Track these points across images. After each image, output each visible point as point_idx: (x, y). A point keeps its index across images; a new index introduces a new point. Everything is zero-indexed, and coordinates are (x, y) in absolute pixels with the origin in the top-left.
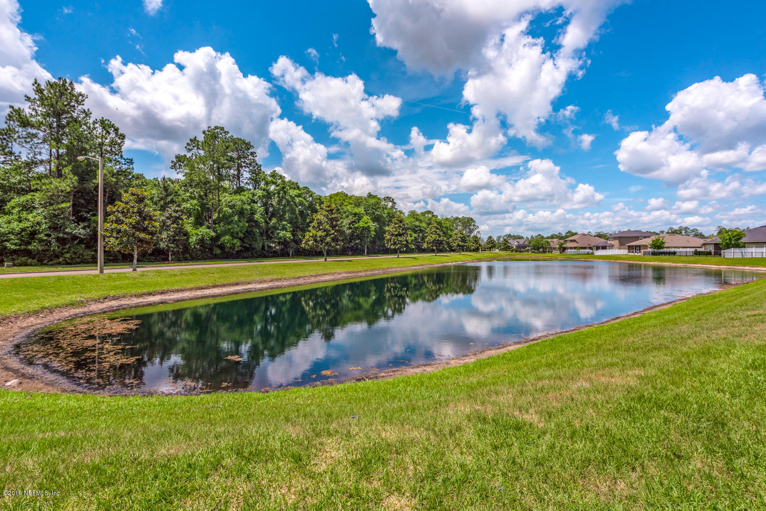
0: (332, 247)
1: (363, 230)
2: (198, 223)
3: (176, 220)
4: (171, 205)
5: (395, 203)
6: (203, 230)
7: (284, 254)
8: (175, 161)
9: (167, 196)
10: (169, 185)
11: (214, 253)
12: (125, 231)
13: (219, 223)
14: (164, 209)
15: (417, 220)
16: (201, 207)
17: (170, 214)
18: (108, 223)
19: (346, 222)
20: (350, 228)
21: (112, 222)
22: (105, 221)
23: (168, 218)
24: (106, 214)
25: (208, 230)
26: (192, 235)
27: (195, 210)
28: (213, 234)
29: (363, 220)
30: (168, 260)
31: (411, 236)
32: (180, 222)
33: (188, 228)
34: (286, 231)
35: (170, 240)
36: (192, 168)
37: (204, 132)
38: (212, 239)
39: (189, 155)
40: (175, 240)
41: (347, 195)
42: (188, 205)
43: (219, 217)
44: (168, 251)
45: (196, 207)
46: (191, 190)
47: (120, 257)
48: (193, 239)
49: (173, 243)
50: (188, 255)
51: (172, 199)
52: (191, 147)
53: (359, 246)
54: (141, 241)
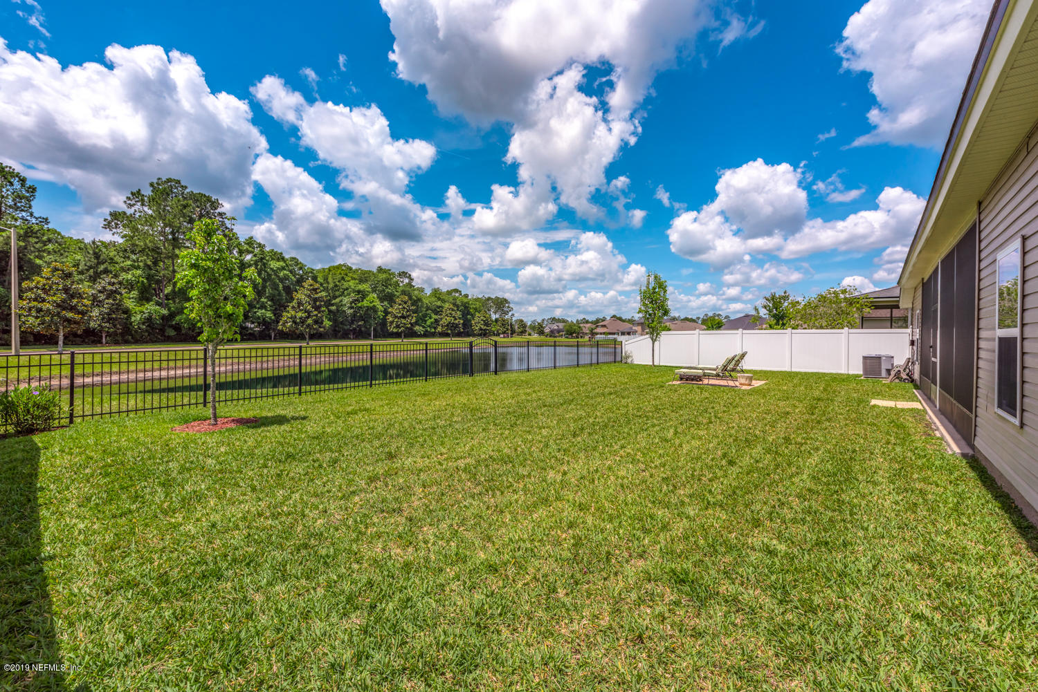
0: (314, 329)
1: (367, 310)
2: (144, 297)
3: (111, 294)
4: (105, 276)
5: (412, 280)
6: (150, 307)
7: (264, 336)
8: (109, 219)
9: (99, 263)
10: (100, 250)
11: (167, 334)
12: (48, 310)
13: (173, 299)
14: (95, 280)
15: (439, 299)
16: (147, 279)
17: (104, 288)
18: (24, 300)
19: (346, 300)
20: (352, 308)
21: (29, 299)
22: (21, 298)
23: (100, 292)
24: (21, 291)
25: (157, 307)
26: (136, 313)
27: (138, 282)
28: (165, 312)
29: (368, 299)
30: (102, 343)
31: (430, 318)
32: (118, 297)
33: (130, 304)
34: (266, 310)
35: (103, 319)
36: (135, 229)
37: (152, 185)
38: (163, 317)
39: (130, 211)
40: (110, 319)
41: (350, 269)
42: (130, 277)
43: (173, 291)
44: (101, 331)
45: (141, 279)
46: (134, 257)
47: (31, 338)
48: (136, 318)
49: (108, 322)
50: (130, 337)
51: (106, 268)
52: (133, 202)
53: (363, 329)
54: (68, 321)
